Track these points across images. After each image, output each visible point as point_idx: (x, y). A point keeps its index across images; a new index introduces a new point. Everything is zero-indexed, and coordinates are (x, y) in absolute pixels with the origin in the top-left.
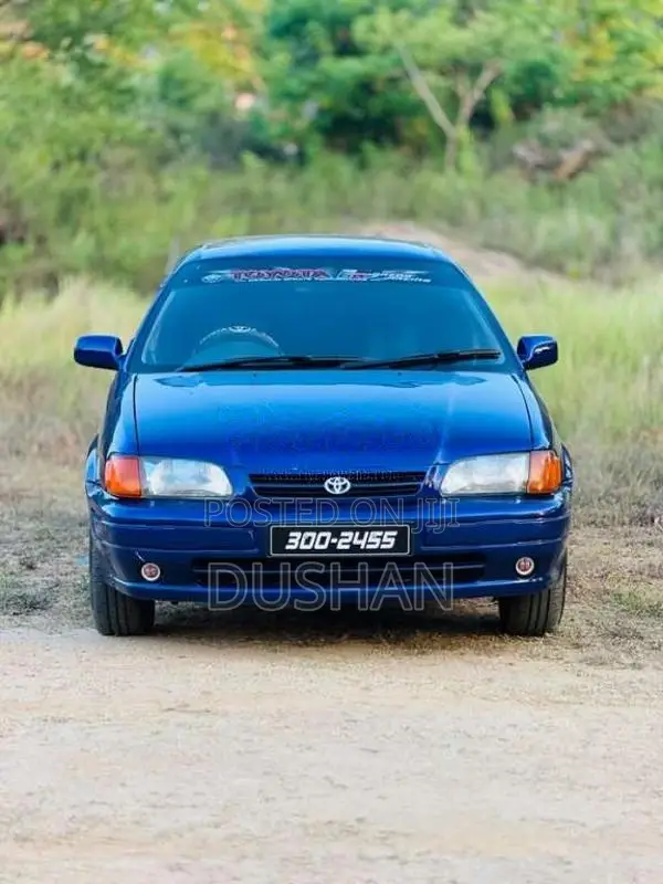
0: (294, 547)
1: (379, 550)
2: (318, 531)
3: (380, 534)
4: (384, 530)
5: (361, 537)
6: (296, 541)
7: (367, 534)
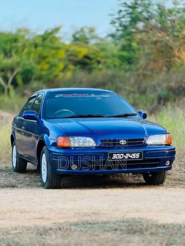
0: (114, 158)
1: (135, 158)
2: (120, 154)
3: (135, 154)
5: (131, 155)
6: (115, 156)
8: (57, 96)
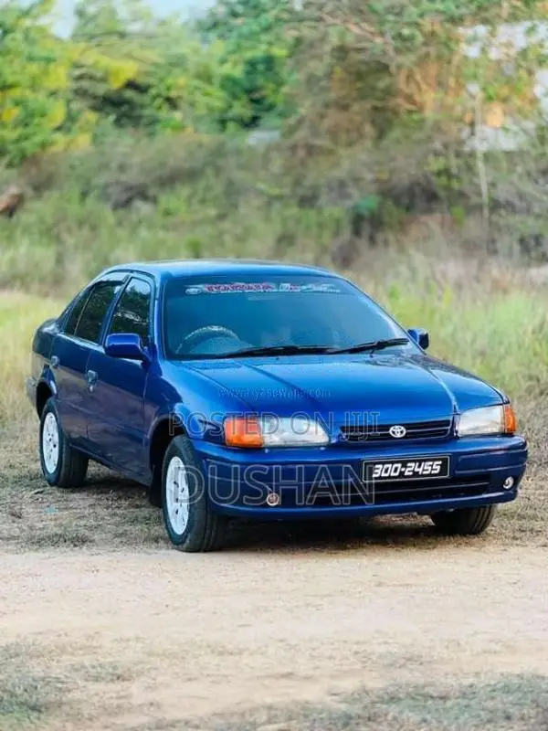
0: (378, 475)
1: (430, 475)
2: (393, 463)
3: (431, 463)
4: (434, 460)
5: (419, 466)
6: (379, 471)
7: (423, 464)
8: (192, 290)
